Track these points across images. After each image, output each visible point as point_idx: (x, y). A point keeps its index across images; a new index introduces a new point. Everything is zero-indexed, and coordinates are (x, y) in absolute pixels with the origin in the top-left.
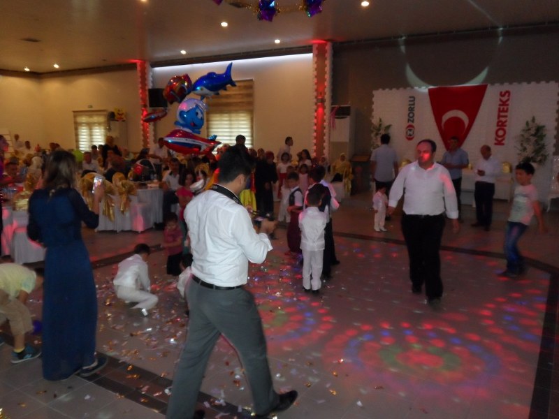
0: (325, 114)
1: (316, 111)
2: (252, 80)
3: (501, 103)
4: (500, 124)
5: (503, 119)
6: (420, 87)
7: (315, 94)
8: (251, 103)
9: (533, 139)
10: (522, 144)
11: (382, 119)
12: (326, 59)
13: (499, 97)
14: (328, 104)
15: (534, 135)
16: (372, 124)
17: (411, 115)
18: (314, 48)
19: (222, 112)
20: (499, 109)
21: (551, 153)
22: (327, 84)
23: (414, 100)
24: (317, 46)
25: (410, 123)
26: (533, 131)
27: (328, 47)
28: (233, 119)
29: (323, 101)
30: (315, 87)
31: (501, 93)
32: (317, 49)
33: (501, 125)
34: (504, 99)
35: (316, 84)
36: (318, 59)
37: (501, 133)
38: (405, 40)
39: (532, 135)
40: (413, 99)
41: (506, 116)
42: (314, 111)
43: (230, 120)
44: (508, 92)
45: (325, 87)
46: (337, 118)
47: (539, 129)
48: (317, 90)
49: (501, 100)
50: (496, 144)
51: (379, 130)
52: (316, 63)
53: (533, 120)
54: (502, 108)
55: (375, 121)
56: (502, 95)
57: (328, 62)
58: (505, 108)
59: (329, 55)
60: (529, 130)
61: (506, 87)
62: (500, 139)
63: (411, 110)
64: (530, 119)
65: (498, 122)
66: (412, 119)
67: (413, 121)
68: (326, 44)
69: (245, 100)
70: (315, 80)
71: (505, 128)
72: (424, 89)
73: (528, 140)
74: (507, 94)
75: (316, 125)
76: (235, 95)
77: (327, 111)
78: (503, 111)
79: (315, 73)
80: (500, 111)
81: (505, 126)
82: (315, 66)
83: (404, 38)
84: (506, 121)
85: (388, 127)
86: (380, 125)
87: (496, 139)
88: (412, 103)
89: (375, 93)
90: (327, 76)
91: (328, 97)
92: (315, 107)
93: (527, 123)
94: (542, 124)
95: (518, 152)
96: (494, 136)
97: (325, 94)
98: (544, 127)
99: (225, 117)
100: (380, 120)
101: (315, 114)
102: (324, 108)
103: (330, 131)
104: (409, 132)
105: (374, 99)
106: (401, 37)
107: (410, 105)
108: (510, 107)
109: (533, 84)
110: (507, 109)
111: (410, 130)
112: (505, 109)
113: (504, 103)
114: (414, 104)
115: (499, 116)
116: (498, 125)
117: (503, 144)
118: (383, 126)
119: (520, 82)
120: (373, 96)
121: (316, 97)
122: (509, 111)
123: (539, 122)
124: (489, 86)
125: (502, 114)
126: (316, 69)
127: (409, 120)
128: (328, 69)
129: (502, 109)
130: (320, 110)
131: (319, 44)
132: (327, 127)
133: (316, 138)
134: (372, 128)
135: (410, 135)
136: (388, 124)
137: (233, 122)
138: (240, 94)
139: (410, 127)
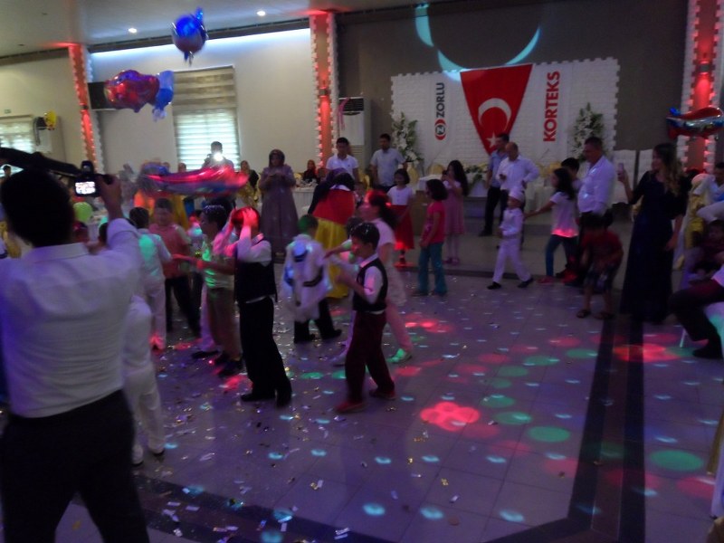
0: (331, 110)
1: (319, 106)
2: (231, 67)
3: (549, 88)
4: (549, 114)
5: (553, 108)
6: (450, 71)
7: (316, 83)
8: (232, 99)
9: (588, 132)
10: (576, 139)
11: (406, 114)
12: (327, 35)
13: (545, 80)
14: (333, 96)
15: (590, 127)
16: (392, 120)
17: (440, 107)
18: (311, 21)
19: (194, 112)
20: (548, 95)
21: (612, 148)
22: (331, 69)
23: (443, 88)
24: (314, 18)
25: (440, 118)
26: (588, 122)
27: (330, 20)
28: (210, 120)
29: (327, 92)
30: (316, 74)
31: (549, 74)
32: (315, 22)
33: (550, 116)
34: (553, 82)
35: (317, 70)
36: (317, 36)
37: (550, 125)
38: (428, 9)
39: (587, 127)
40: (441, 86)
41: (555, 104)
42: (316, 106)
43: (206, 123)
44: (556, 73)
45: (329, 74)
46: (348, 114)
47: (595, 118)
48: (318, 78)
49: (549, 84)
50: (545, 140)
51: (402, 128)
52: (315, 41)
53: (589, 107)
54: (550, 93)
55: (396, 116)
56: (550, 77)
57: (330, 40)
58: (555, 93)
59: (330, 30)
60: (584, 120)
61: (554, 67)
62: (550, 133)
63: (440, 100)
64: (584, 106)
65: (547, 112)
66: (441, 112)
67: (443, 115)
68: (326, 16)
69: (224, 95)
70: (316, 65)
71: (556, 119)
72: (454, 74)
73: (583, 133)
74: (556, 76)
75: (320, 124)
76: (211, 88)
77: (334, 105)
78: (552, 98)
79: (315, 55)
80: (548, 98)
81: (555, 116)
82: (314, 45)
83: (426, 6)
84: (556, 111)
85: (413, 124)
86: (403, 121)
87: (545, 134)
88: (441, 91)
89: (393, 79)
90: (331, 59)
91: (333, 86)
92: (317, 101)
93: (582, 112)
94: (598, 112)
95: (572, 148)
96: (543, 129)
97: (329, 82)
98: (600, 116)
99: (200, 119)
100: (403, 115)
101: (319, 110)
102: (330, 101)
103: (338, 131)
104: (439, 130)
105: (393, 88)
106: (423, 5)
107: (438, 94)
108: (559, 92)
109: (587, 61)
110: (557, 94)
111: (440, 126)
112: (555, 95)
113: (552, 88)
114: (443, 93)
115: (548, 105)
116: (547, 116)
117: (553, 140)
118: (406, 124)
119: (571, 59)
120: (391, 84)
121: (318, 87)
122: (559, 96)
123: (596, 110)
124: (534, 65)
125: (551, 101)
126: (316, 50)
127: (438, 114)
128: (331, 49)
129: (550, 95)
130: (325, 104)
131: (317, 16)
132: (335, 127)
133: (321, 142)
134: (393, 126)
135: (441, 133)
136: (412, 120)
137: (209, 126)
138: (216, 87)
139: (440, 123)
